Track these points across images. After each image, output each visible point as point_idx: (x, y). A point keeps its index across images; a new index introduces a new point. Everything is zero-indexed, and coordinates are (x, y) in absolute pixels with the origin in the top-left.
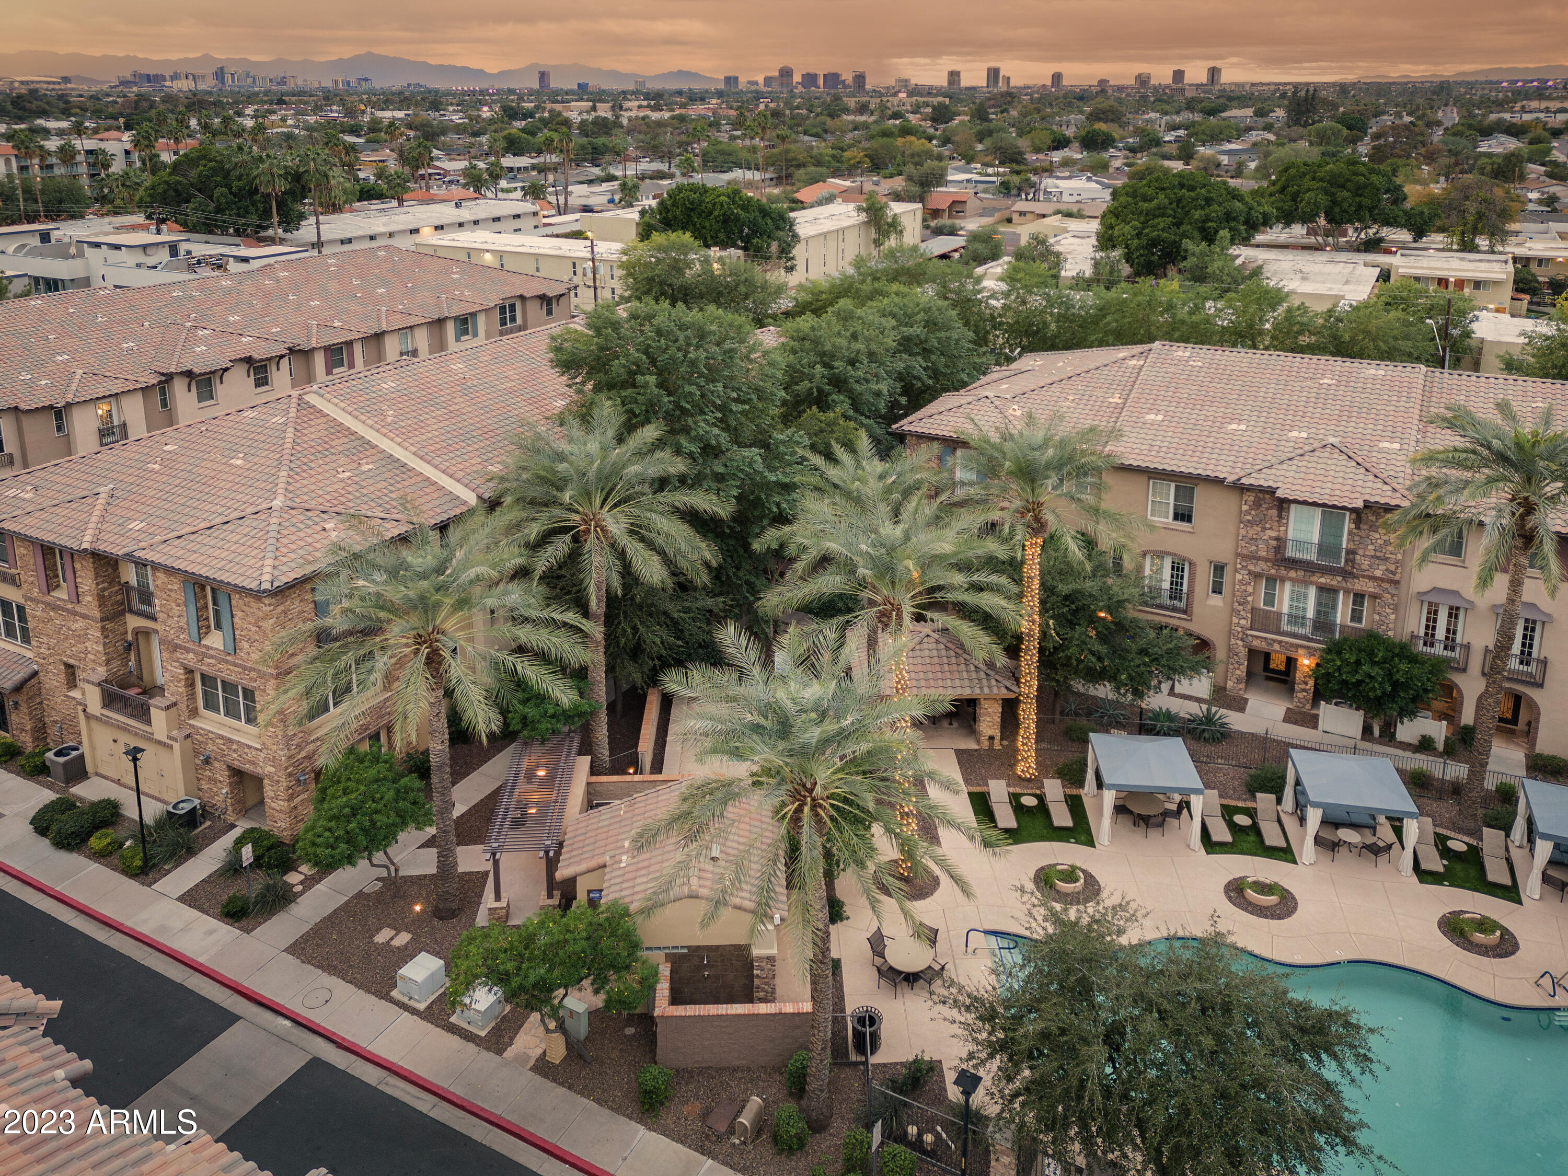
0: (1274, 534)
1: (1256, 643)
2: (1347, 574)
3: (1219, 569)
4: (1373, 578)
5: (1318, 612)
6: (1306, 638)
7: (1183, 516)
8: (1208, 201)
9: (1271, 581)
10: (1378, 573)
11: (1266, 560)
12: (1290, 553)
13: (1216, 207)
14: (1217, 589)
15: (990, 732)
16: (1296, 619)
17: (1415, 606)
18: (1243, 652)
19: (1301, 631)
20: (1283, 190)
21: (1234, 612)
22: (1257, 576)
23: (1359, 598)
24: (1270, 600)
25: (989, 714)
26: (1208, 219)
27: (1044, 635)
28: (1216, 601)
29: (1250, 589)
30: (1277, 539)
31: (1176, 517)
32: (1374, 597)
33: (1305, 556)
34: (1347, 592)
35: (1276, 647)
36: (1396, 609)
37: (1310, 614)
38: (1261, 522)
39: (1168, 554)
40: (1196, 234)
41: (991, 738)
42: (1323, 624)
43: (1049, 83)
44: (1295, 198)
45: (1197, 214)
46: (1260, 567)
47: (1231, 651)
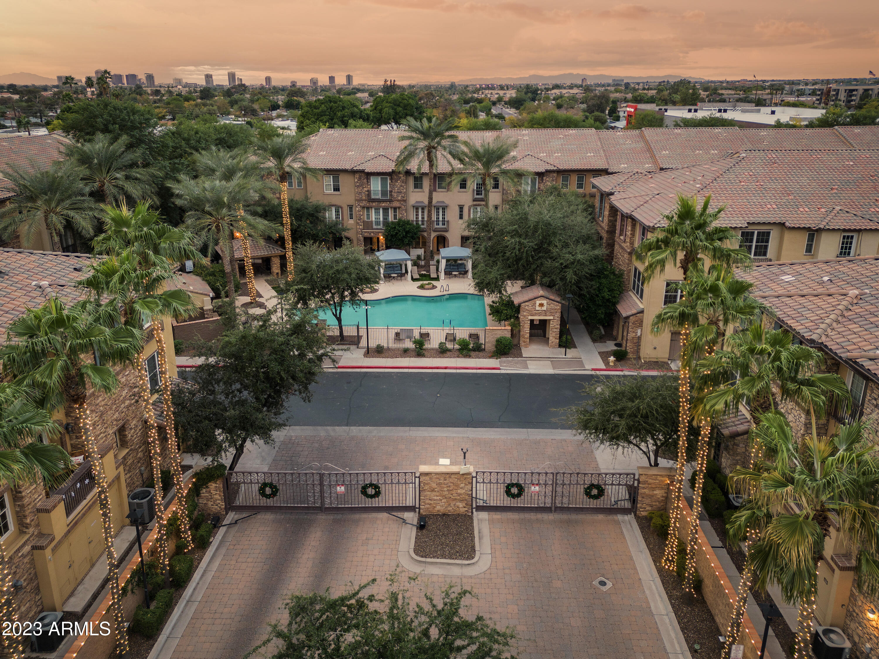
0: (366, 189)
1: (366, 234)
2: (390, 201)
3: (351, 208)
4: (398, 201)
5: (384, 219)
6: (381, 229)
7: (336, 189)
8: (344, 108)
9: (368, 208)
10: (399, 198)
11: (365, 200)
12: (373, 197)
13: (347, 110)
14: (351, 218)
15: (277, 271)
16: (378, 223)
17: (412, 209)
18: (362, 239)
19: (379, 227)
20: (376, 108)
21: (357, 223)
22: (363, 208)
23: (395, 209)
24: (368, 217)
25: (275, 264)
26: (344, 116)
27: (292, 224)
28: (351, 221)
29: (361, 213)
30: (368, 191)
31: (334, 190)
32: (399, 208)
33: (377, 197)
34: (391, 208)
35: (372, 234)
36: (406, 212)
37: (381, 219)
38: (361, 185)
39: (333, 206)
40: (340, 123)
41: (277, 273)
42: (386, 223)
43: (264, 84)
44: (381, 111)
45: (339, 114)
46: (363, 204)
47: (358, 240)
